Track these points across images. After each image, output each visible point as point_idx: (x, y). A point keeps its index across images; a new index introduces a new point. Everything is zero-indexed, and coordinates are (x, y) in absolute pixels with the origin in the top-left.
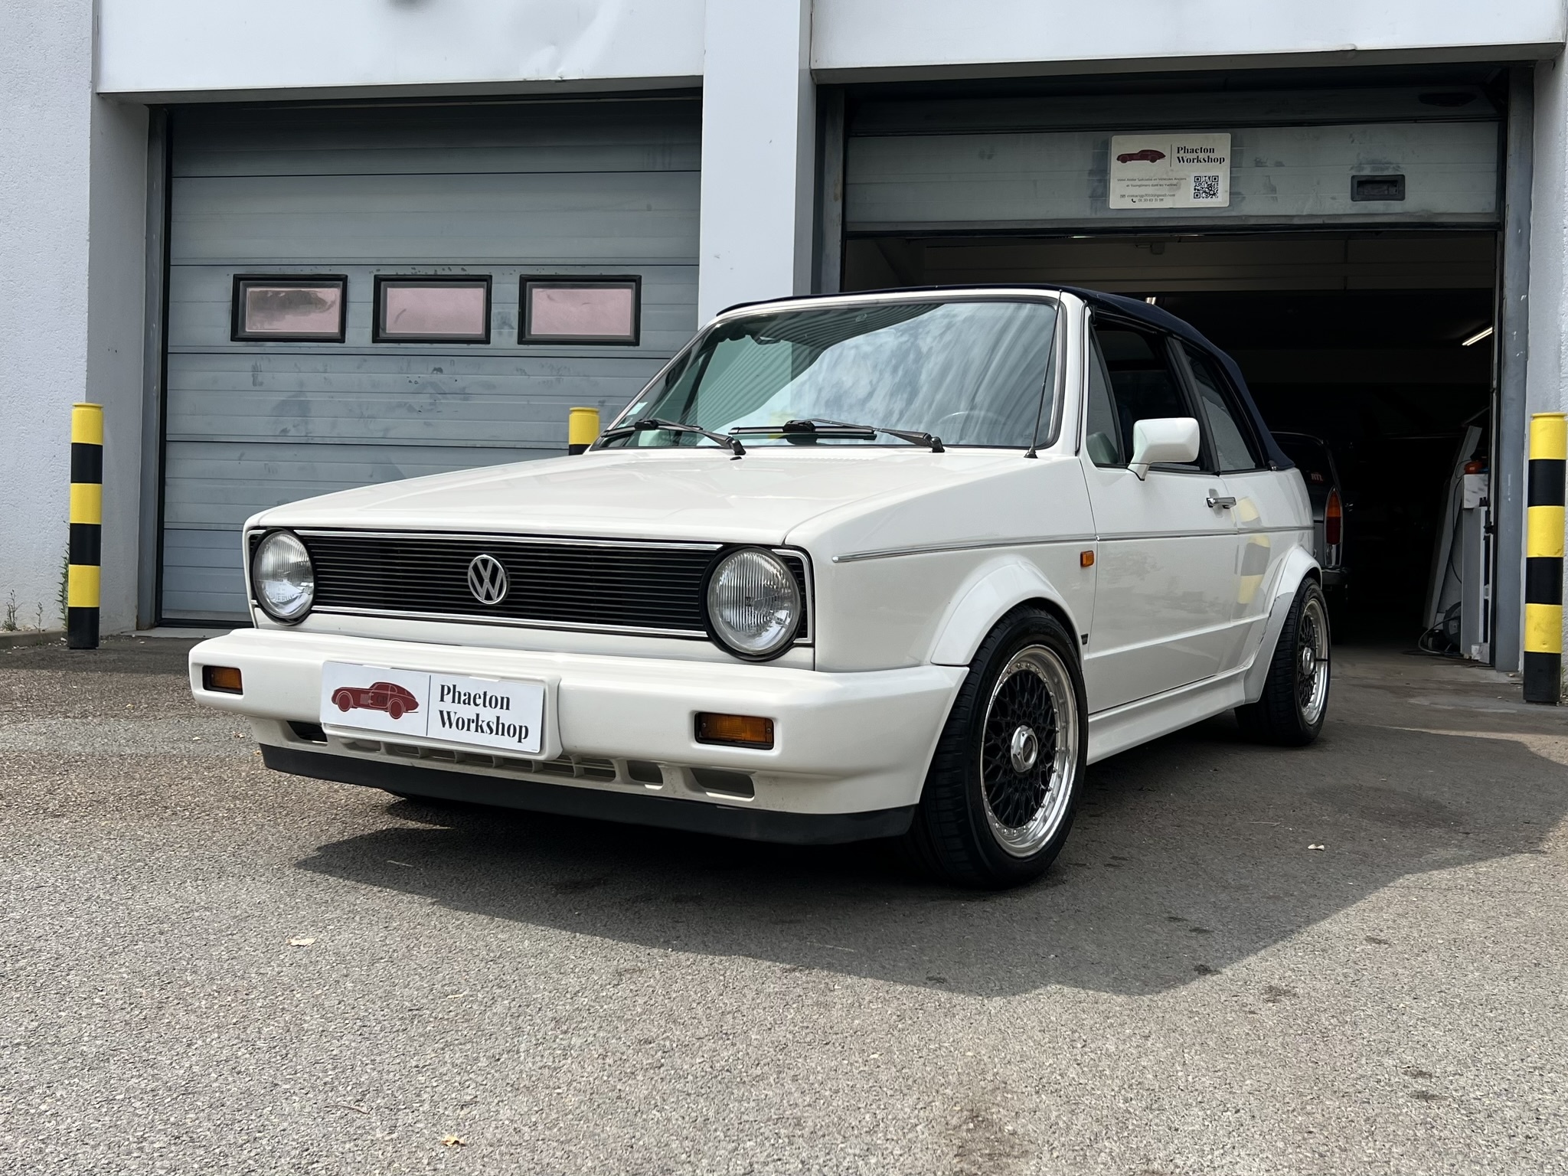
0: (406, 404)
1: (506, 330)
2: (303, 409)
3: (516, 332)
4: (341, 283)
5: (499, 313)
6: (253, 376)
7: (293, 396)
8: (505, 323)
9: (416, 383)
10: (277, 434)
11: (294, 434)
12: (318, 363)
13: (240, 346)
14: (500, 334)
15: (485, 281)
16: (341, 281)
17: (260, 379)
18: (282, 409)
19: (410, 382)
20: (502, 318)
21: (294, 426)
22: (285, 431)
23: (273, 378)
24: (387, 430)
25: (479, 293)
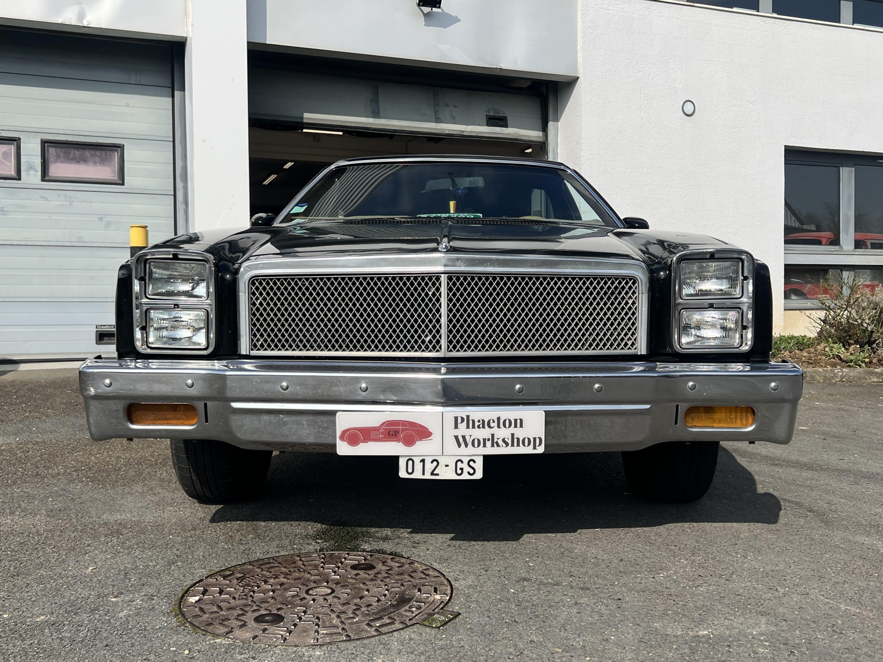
1: (32, 172)
3: (39, 173)
5: (27, 162)
8: (31, 167)
14: (28, 174)
15: (15, 141)
20: (29, 165)
25: (12, 148)
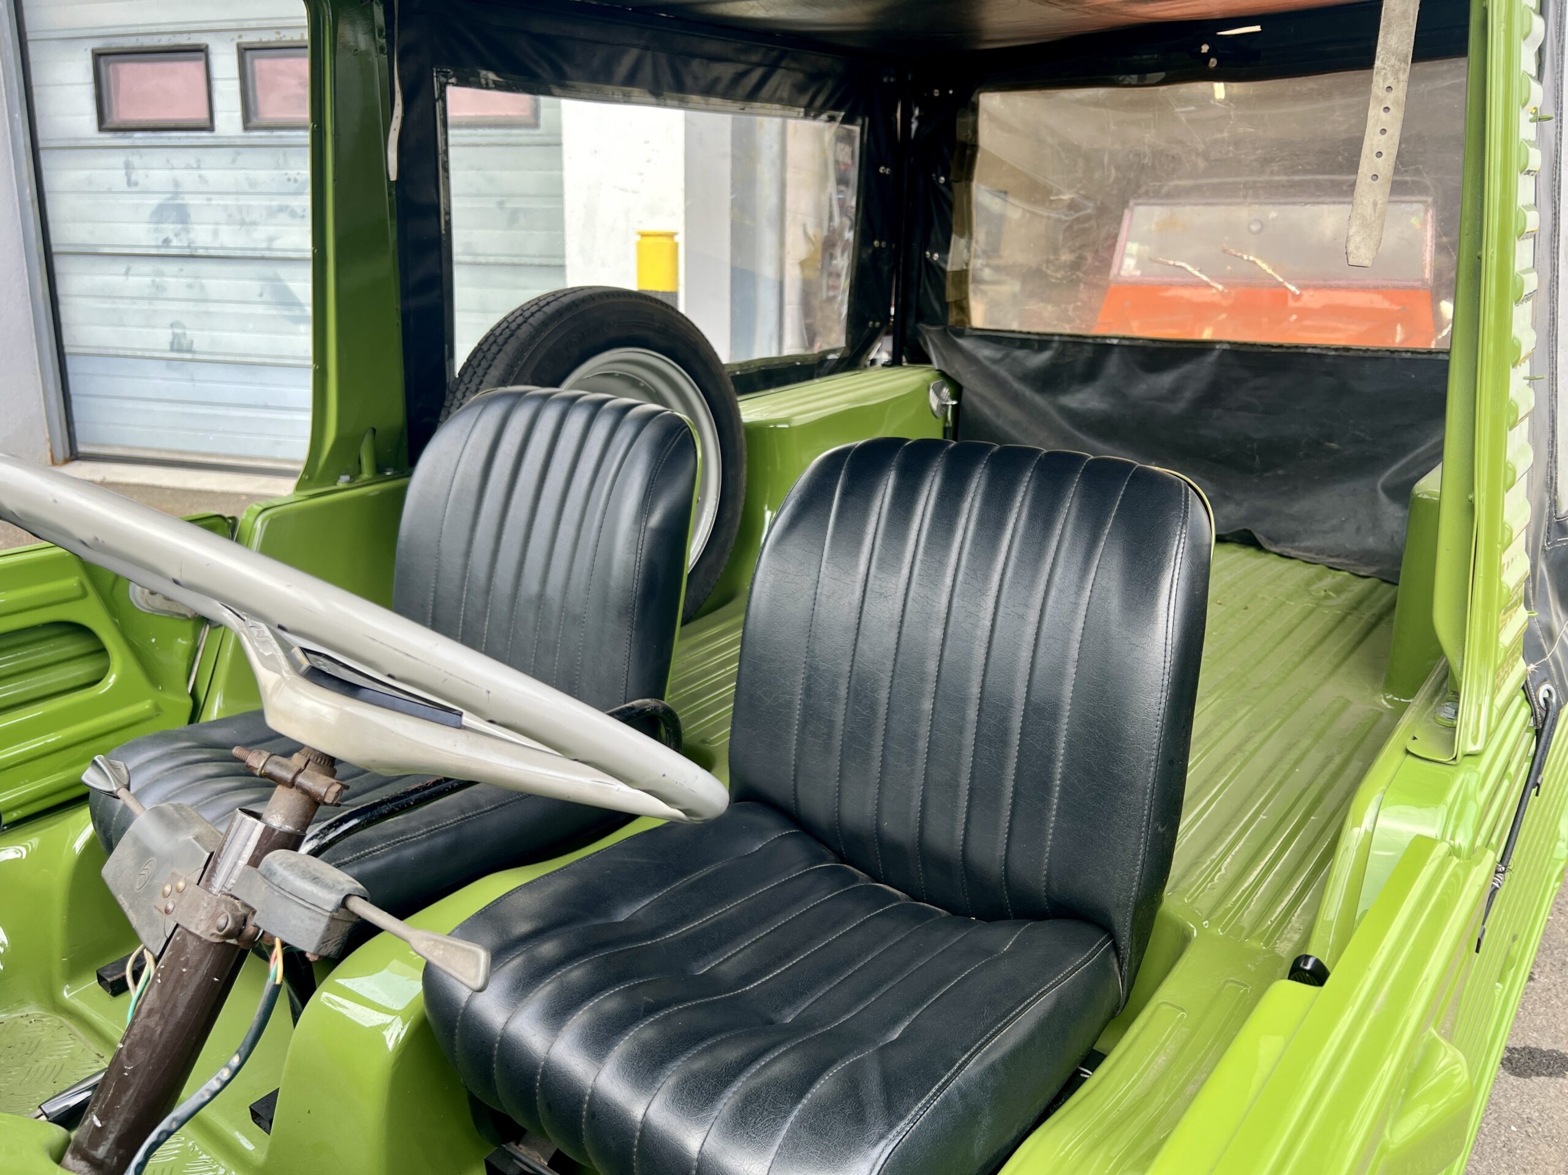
0: (287, 207)
2: (182, 215)
4: (202, 55)
6: (127, 174)
7: (173, 199)
9: (296, 181)
10: (160, 243)
11: (178, 245)
12: (190, 156)
13: (108, 139)
16: (199, 52)
17: (134, 177)
18: (160, 214)
19: (289, 180)
21: (176, 235)
22: (167, 241)
23: (147, 176)
24: (271, 239)
